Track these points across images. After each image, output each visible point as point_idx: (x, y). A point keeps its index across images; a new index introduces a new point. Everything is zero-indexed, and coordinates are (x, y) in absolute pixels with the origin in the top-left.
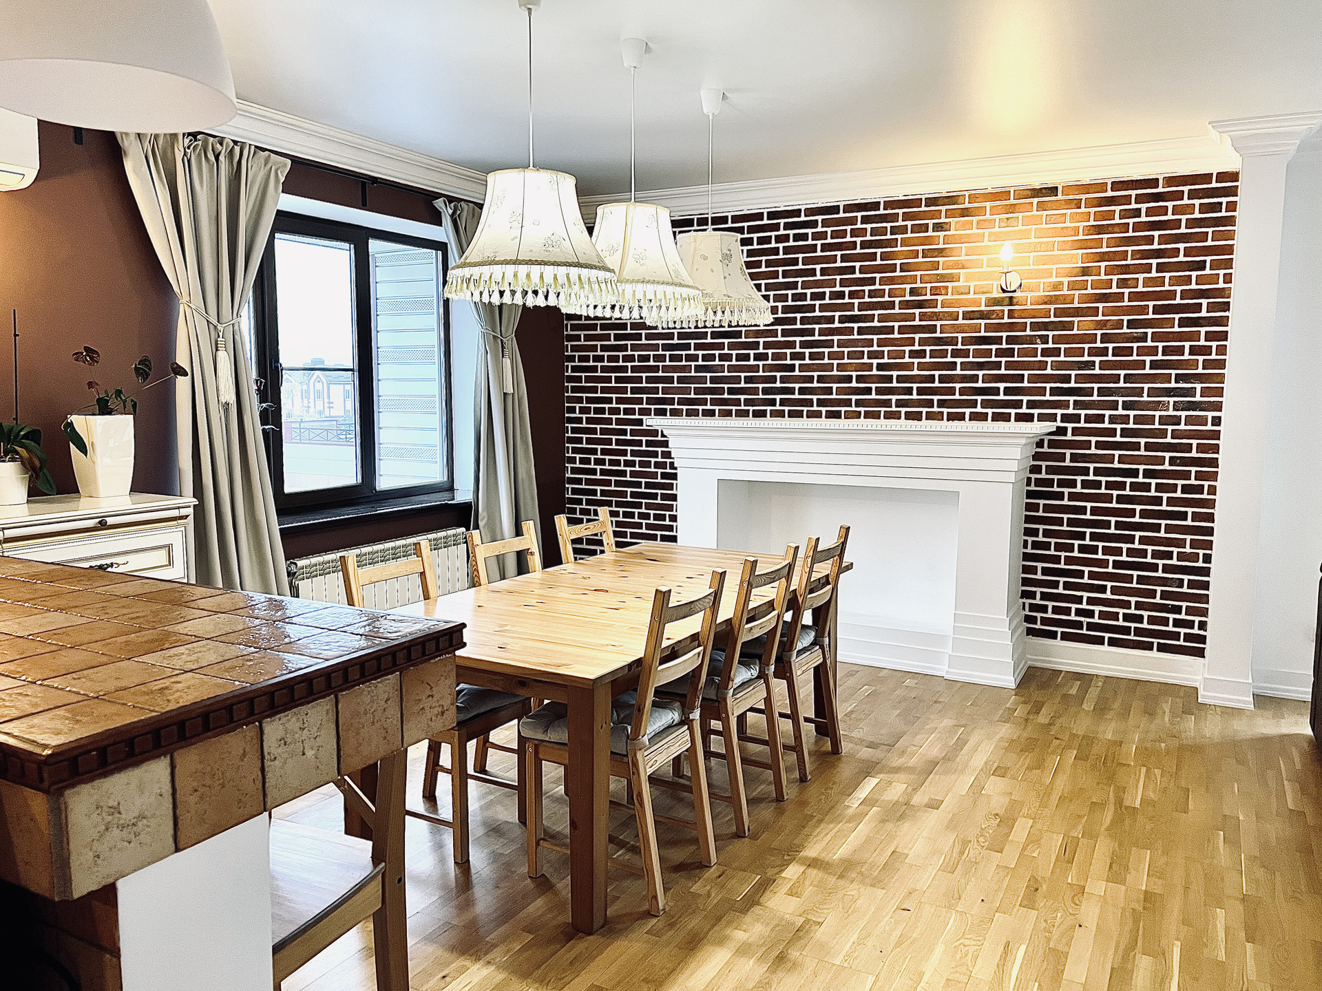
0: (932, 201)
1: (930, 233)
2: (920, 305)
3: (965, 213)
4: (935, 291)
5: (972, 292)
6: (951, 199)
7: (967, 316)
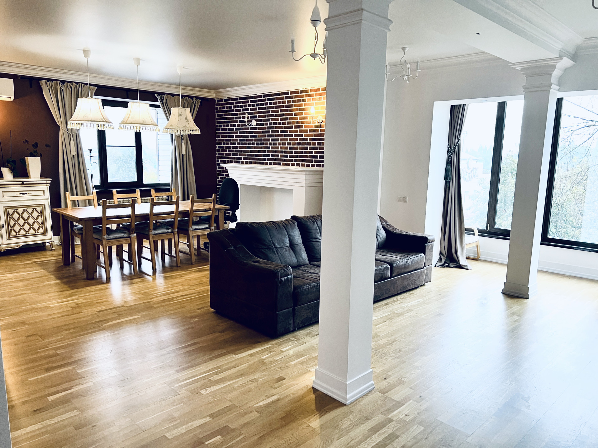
0: (301, 92)
1: (301, 103)
2: (299, 127)
3: (309, 96)
4: (303, 123)
5: (311, 123)
6: (306, 91)
7: (310, 131)
